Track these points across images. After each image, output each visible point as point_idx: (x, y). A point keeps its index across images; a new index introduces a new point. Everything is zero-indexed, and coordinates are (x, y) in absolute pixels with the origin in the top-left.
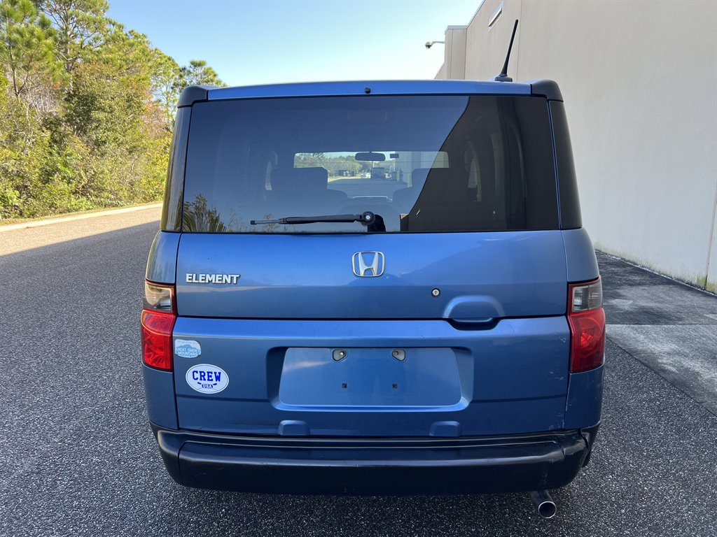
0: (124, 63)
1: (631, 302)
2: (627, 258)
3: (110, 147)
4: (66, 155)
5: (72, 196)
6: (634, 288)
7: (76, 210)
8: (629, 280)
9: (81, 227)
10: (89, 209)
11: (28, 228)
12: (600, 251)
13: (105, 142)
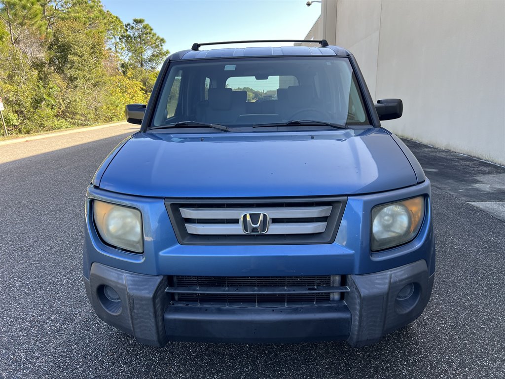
0: (87, 20)
1: (489, 185)
2: (472, 155)
3: (80, 82)
4: (49, 88)
5: (55, 118)
6: (487, 176)
7: (58, 128)
8: (480, 170)
9: (65, 140)
10: (67, 128)
11: (27, 141)
12: (450, 151)
13: (76, 78)
